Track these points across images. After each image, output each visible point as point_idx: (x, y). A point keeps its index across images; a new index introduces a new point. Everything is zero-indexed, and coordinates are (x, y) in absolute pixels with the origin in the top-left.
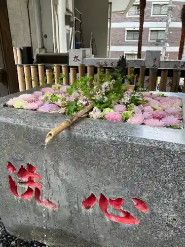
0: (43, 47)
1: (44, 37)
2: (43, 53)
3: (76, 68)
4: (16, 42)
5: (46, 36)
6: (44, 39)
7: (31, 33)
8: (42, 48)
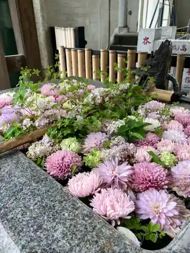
0: (126, 26)
1: (128, 13)
2: (124, 32)
3: (125, 55)
4: (90, 22)
5: (130, 13)
6: (129, 16)
7: (110, 10)
8: (124, 27)
